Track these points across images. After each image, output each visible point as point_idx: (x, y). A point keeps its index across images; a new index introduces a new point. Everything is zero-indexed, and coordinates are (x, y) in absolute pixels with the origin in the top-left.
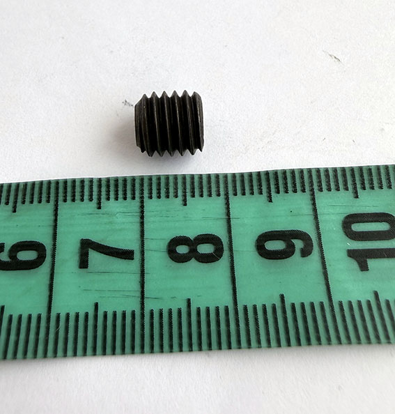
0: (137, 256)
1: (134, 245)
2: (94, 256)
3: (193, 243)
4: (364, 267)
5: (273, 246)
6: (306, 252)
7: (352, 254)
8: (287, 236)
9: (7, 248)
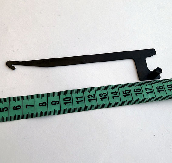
0: (34, 106)
1: (34, 105)
2: (28, 107)
3: (42, 104)
4: (66, 105)
5: (53, 103)
6: (58, 104)
7: (64, 103)
8: (55, 102)
9: (15, 107)
